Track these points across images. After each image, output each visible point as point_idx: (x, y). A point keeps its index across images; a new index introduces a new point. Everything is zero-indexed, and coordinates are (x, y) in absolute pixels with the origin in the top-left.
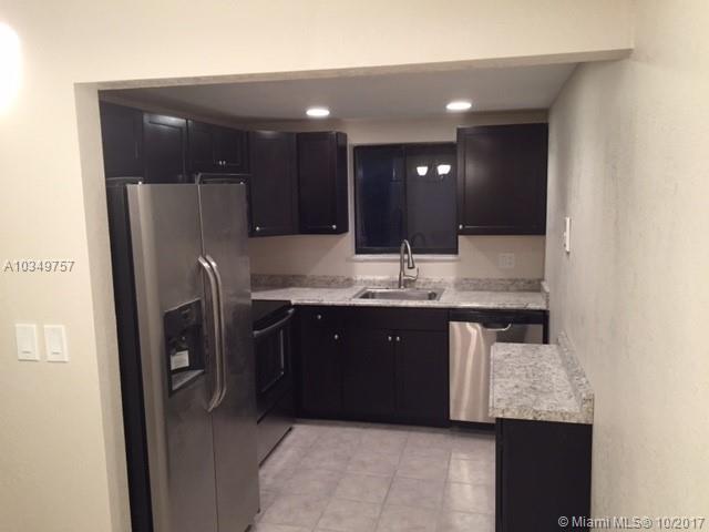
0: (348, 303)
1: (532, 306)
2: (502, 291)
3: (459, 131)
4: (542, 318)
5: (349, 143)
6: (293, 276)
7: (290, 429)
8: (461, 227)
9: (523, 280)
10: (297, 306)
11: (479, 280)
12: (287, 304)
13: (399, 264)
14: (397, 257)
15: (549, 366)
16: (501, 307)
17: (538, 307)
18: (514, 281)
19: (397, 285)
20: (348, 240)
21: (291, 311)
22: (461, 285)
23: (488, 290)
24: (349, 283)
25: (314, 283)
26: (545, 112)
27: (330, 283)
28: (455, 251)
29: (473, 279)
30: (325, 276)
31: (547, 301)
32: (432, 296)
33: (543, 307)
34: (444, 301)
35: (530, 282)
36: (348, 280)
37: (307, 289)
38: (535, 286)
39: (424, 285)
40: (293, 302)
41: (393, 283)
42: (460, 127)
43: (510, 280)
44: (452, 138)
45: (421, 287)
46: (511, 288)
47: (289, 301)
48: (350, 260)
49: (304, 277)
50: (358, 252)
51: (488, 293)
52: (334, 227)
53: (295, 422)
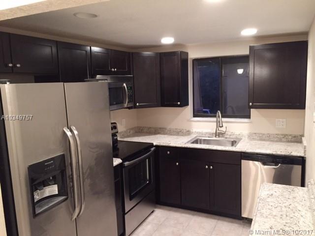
0: (183, 146)
1: (295, 154)
2: (277, 141)
3: (251, 48)
4: (301, 161)
5: (189, 57)
6: (160, 128)
7: (153, 212)
8: (251, 104)
9: (290, 135)
10: (157, 146)
11: (264, 134)
12: (151, 145)
13: (215, 124)
14: (214, 119)
15: (300, 208)
16: (274, 153)
17: (299, 155)
18: (285, 136)
19: (215, 135)
20: (189, 109)
21: (152, 149)
22: (252, 136)
23: (268, 140)
24: (188, 133)
25: (171, 133)
26: (306, 34)
27: (178, 133)
28: (249, 117)
29: (258, 134)
30: (176, 129)
31: (305, 152)
32: (233, 143)
33: (302, 154)
34: (239, 148)
35: (295, 137)
36: (188, 131)
37: (166, 136)
38: (297, 139)
39: (230, 135)
40: (155, 144)
41: (213, 134)
42: (251, 45)
43: (282, 135)
44: (246, 52)
45: (228, 137)
46: (283, 139)
47: (153, 144)
48: (189, 121)
49: (165, 129)
50: (195, 116)
51: (268, 143)
52: (179, 103)
53: (156, 208)
